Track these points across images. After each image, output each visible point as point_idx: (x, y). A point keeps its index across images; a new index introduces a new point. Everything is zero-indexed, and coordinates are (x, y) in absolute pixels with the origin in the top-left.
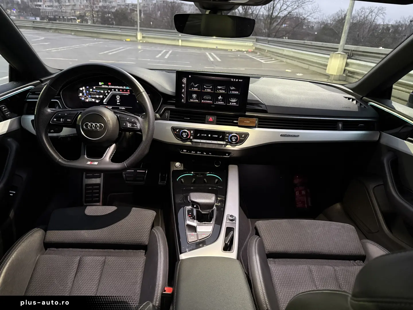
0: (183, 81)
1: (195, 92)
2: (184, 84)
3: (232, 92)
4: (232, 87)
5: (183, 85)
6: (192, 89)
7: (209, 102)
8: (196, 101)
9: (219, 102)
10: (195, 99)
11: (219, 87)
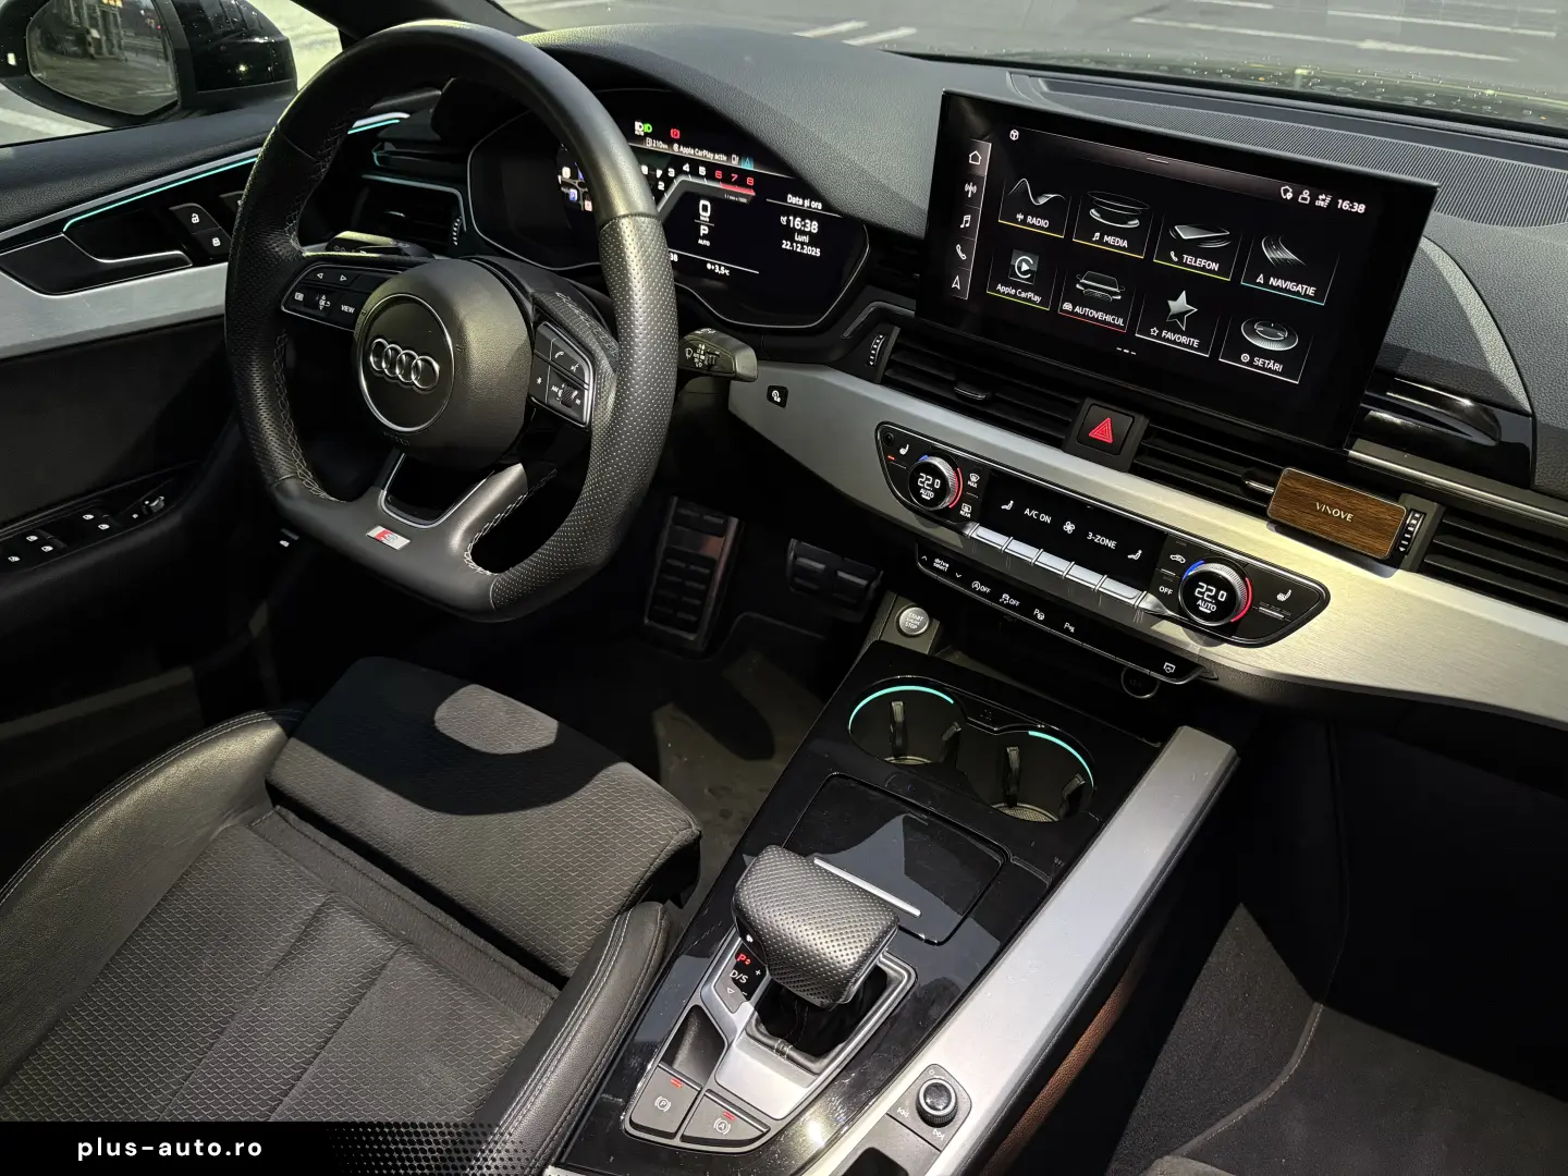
0: (975, 158)
1: (1030, 243)
2: (976, 181)
3: (1267, 280)
4: (1278, 248)
5: (970, 189)
6: (1016, 221)
7: (1109, 318)
8: (1030, 300)
9: (1169, 335)
10: (1026, 288)
11: (1186, 233)
